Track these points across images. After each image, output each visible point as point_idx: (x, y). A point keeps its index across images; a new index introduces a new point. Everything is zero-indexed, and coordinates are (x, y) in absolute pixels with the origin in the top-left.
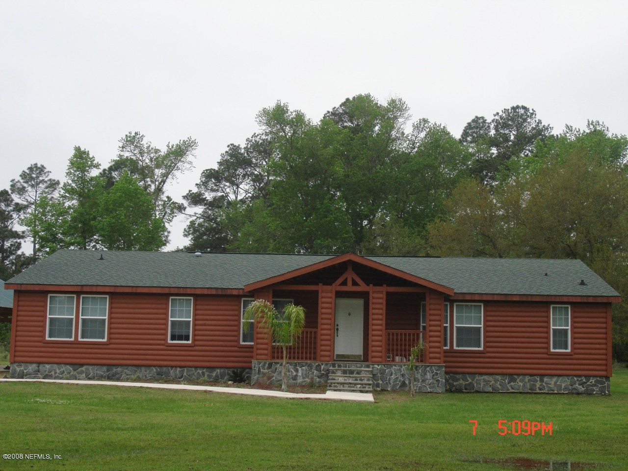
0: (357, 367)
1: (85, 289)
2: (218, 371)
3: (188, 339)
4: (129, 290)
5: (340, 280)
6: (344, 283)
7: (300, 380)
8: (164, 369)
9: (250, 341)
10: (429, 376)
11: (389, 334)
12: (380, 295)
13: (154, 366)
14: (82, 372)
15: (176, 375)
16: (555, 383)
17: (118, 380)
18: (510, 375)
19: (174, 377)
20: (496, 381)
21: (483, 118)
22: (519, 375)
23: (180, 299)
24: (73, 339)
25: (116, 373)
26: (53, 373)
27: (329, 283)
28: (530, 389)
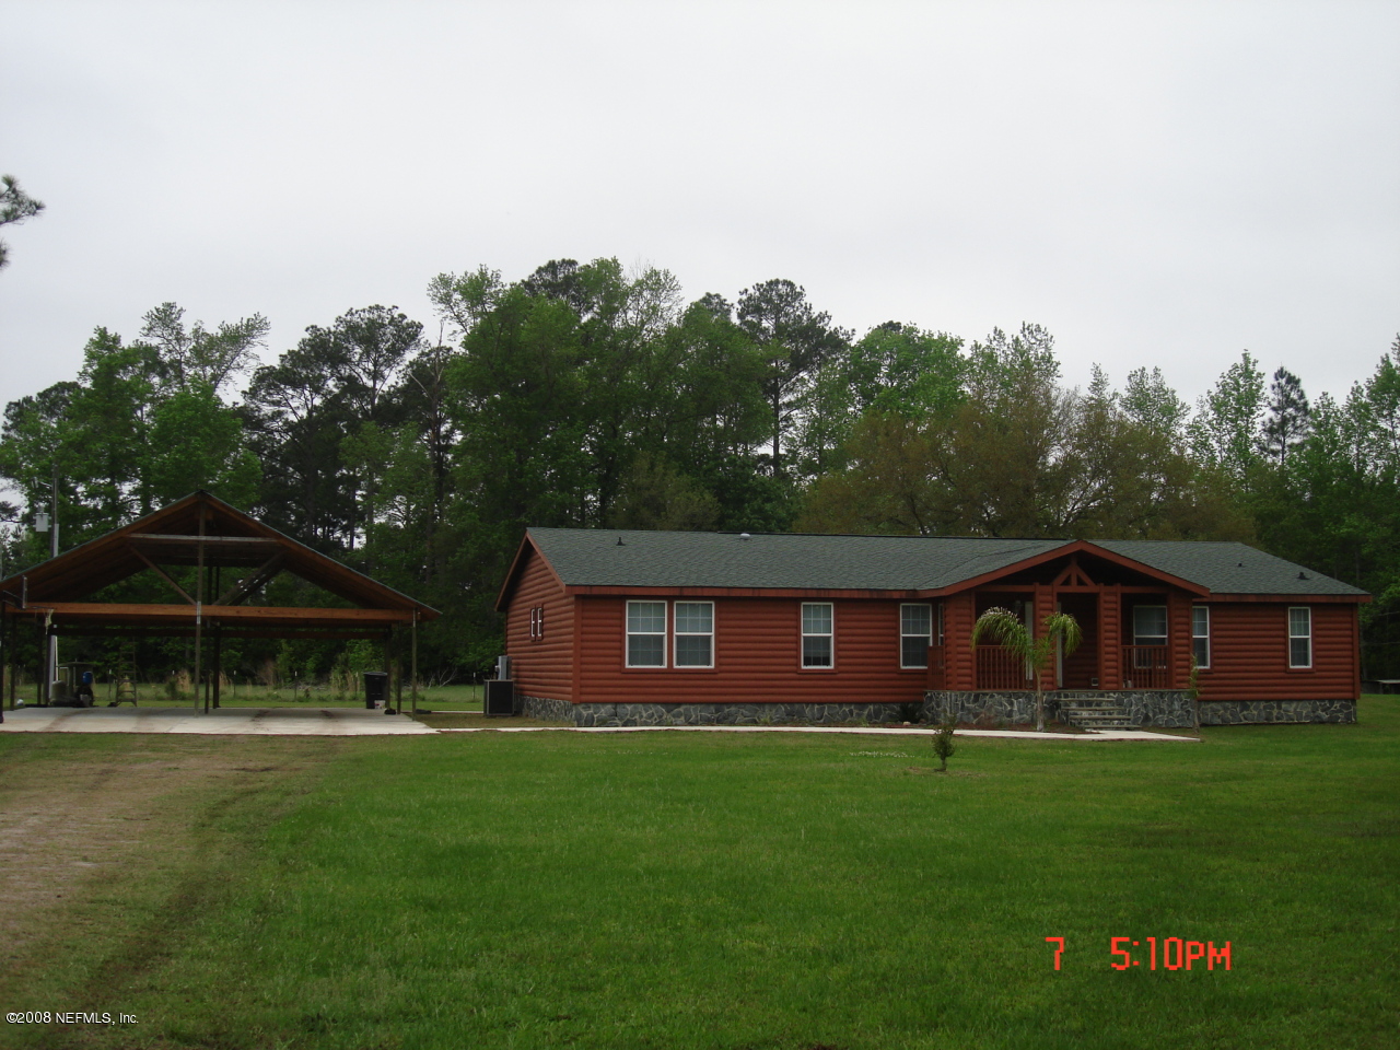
0: (1088, 696)
1: (686, 593)
2: (871, 707)
3: (828, 663)
4: (749, 594)
5: (1062, 577)
6: (1067, 582)
7: (1016, 717)
8: (797, 706)
9: (922, 665)
10: (1176, 705)
11: (1124, 650)
12: (1113, 598)
13: (783, 703)
14: (678, 715)
15: (813, 714)
16: (1295, 709)
17: (732, 724)
18: (1242, 701)
19: (811, 717)
20: (1226, 709)
21: (718, 296)
22: (1252, 700)
23: (814, 606)
24: (665, 666)
25: (729, 714)
26: (637, 717)
27: (1046, 580)
28: (1266, 719)
